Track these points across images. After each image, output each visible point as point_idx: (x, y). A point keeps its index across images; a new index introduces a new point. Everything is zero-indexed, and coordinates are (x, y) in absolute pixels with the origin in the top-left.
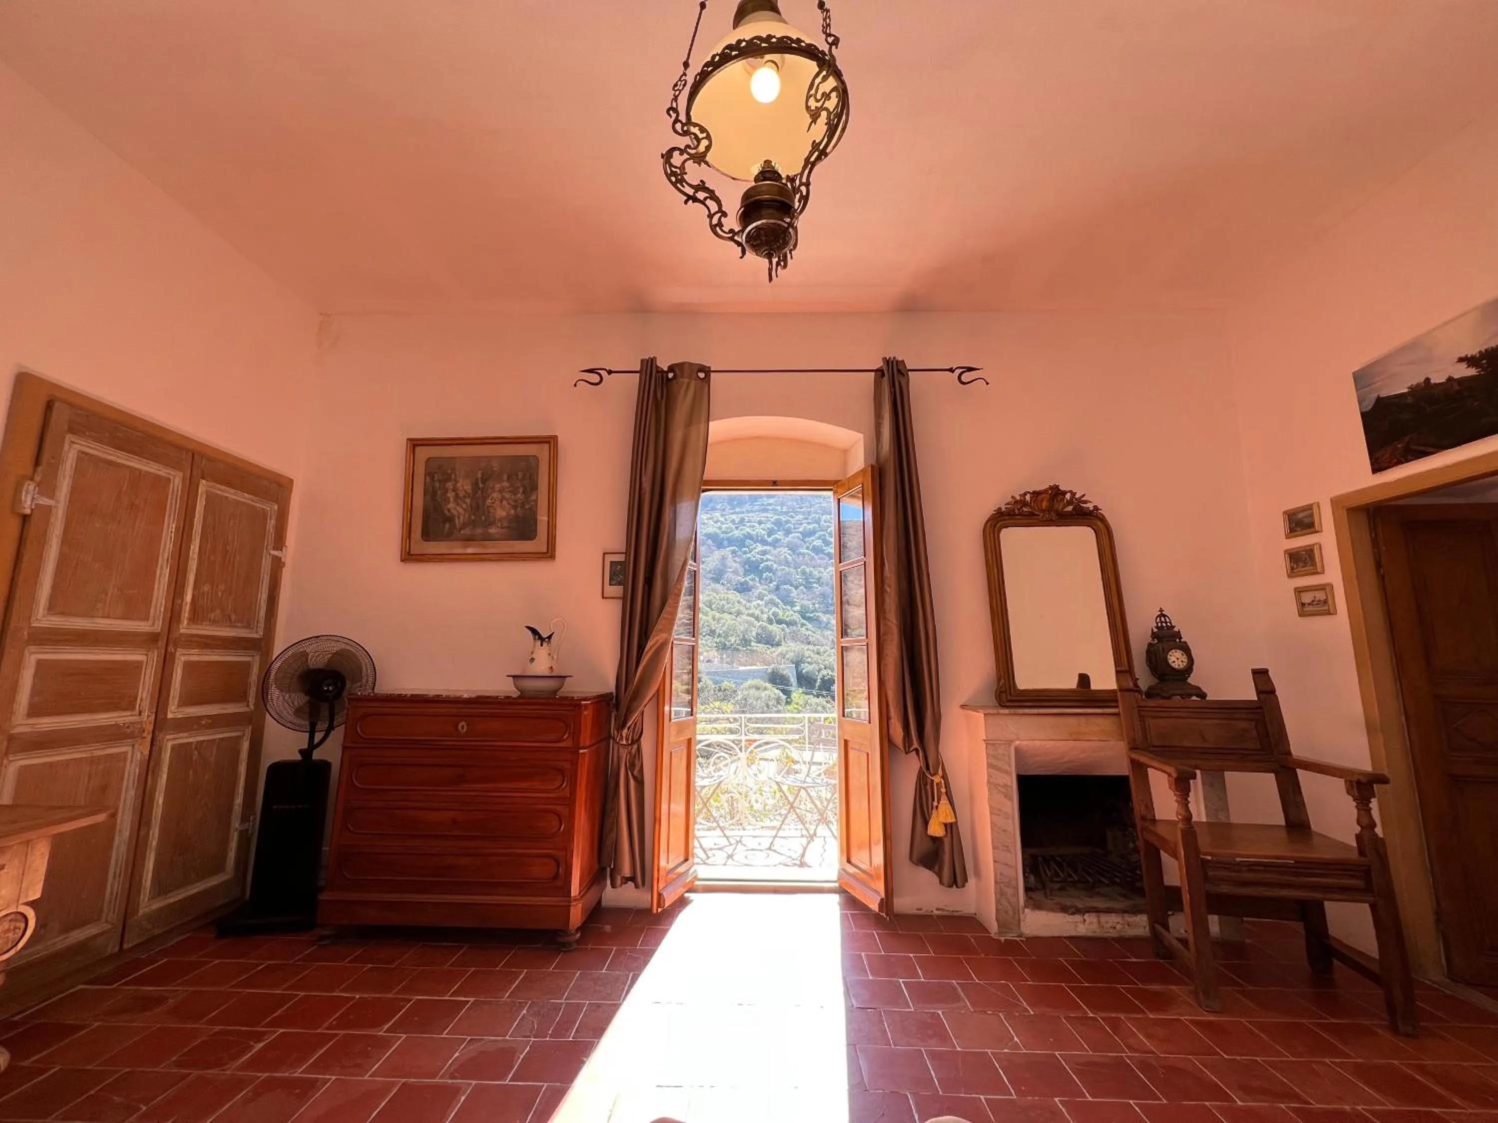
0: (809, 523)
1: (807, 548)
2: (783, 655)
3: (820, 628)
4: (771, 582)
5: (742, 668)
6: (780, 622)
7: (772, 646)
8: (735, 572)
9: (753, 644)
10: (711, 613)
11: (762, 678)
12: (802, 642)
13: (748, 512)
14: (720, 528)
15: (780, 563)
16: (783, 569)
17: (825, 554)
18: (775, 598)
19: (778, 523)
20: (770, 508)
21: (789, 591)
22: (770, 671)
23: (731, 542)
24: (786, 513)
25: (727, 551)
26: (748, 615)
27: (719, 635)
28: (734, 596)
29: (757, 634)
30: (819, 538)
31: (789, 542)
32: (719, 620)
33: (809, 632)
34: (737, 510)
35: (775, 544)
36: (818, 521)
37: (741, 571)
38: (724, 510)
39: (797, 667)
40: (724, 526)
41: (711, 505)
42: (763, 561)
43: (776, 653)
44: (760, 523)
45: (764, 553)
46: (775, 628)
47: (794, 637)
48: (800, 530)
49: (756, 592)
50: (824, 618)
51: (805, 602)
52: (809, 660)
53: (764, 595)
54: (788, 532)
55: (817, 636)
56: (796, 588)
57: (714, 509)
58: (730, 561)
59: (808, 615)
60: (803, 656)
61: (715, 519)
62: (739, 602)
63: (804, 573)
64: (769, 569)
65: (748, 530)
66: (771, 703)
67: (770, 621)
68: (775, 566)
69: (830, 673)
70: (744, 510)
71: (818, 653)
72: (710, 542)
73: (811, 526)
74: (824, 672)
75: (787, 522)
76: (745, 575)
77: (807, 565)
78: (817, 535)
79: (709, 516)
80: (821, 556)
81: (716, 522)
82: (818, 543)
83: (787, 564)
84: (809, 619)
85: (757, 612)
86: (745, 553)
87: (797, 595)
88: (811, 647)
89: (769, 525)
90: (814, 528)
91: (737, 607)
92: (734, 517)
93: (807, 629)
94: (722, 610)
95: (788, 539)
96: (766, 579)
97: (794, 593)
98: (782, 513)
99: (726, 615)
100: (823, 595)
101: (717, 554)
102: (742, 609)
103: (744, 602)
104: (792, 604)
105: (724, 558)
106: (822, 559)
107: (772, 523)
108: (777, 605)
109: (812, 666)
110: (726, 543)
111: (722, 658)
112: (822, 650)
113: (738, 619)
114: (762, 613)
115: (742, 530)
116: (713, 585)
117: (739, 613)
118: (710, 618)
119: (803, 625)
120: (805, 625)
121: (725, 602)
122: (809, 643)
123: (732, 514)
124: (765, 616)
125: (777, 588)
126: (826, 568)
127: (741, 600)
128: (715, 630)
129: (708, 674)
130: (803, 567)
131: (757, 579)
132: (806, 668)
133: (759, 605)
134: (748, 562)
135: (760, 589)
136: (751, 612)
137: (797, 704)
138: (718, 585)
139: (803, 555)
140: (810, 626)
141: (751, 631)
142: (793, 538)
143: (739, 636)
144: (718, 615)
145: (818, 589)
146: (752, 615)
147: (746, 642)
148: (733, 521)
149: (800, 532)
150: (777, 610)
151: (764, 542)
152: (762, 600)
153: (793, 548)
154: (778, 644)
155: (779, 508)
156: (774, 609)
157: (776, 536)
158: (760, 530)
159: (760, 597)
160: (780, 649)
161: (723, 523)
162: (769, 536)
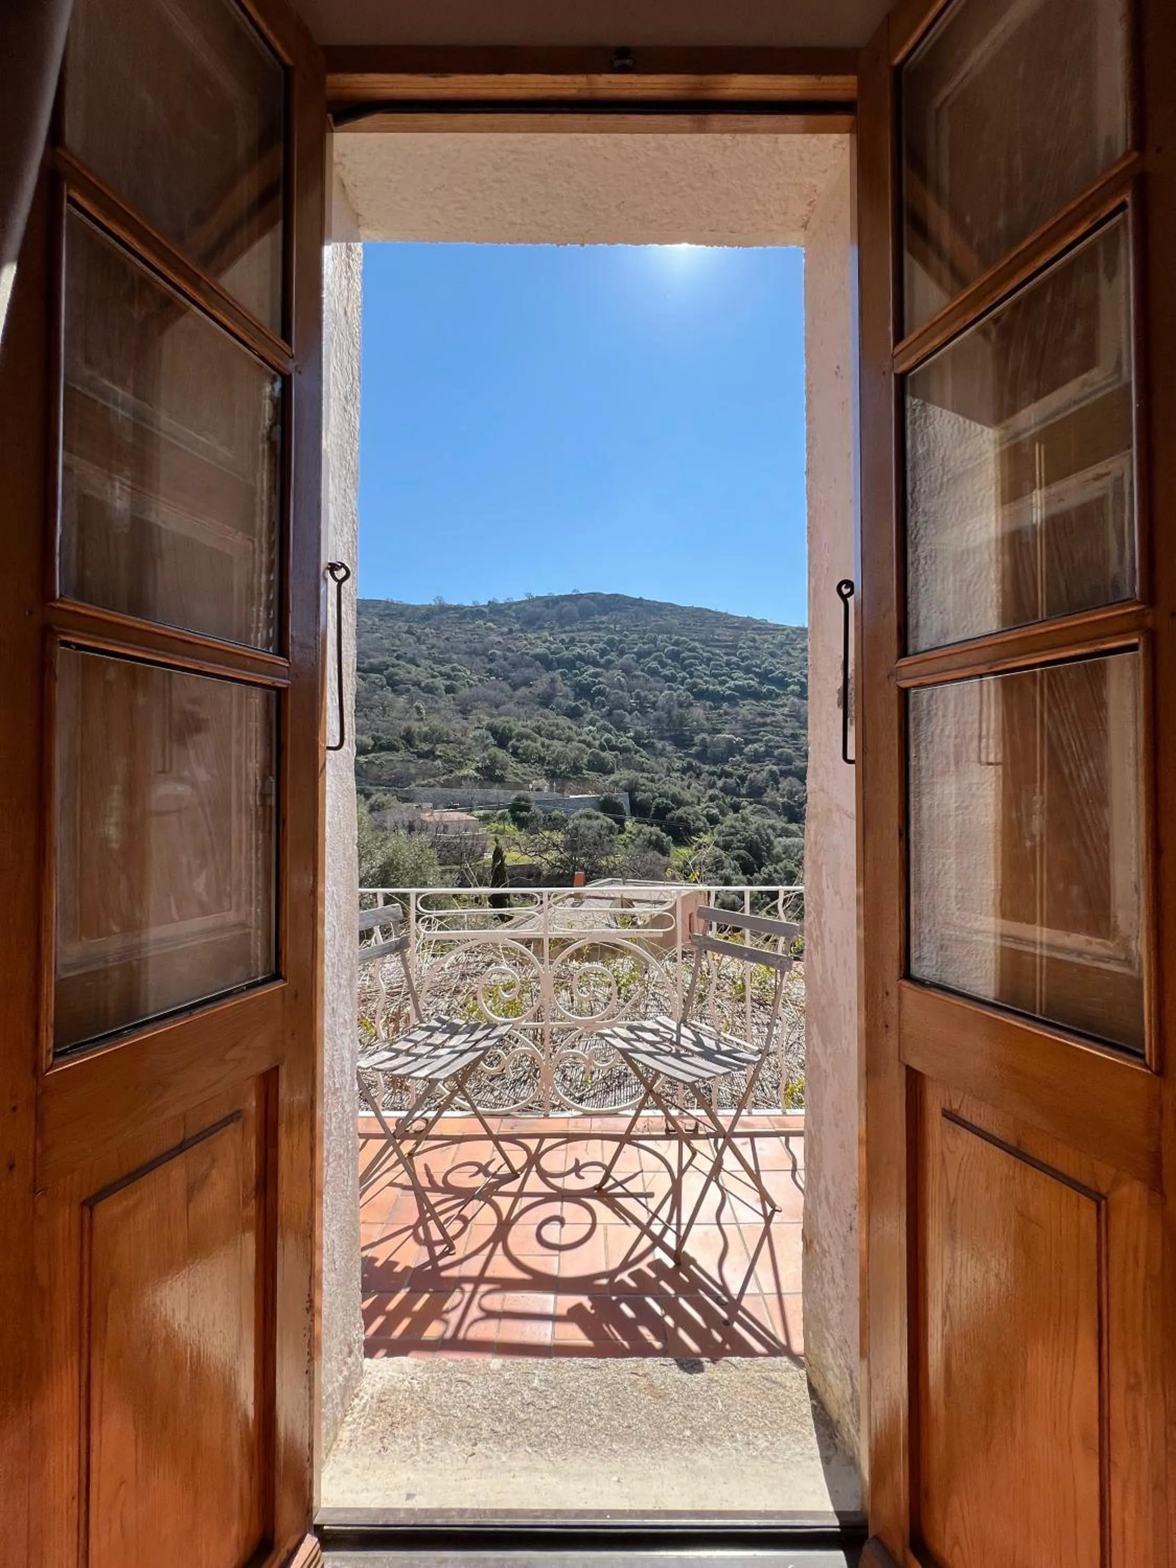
0: (644, 643)
1: (642, 670)
2: (615, 783)
3: (655, 755)
4: (604, 707)
5: (572, 797)
6: (613, 748)
7: (605, 773)
8: (565, 696)
9: (584, 771)
10: (540, 739)
11: (593, 807)
12: (636, 770)
13: (579, 631)
14: (549, 648)
15: (612, 686)
16: (617, 693)
17: (661, 677)
18: (607, 723)
19: (611, 642)
20: (603, 626)
21: (623, 717)
22: (602, 799)
23: (561, 663)
24: (620, 632)
25: (556, 674)
26: (580, 741)
27: (549, 763)
28: (564, 721)
29: (589, 761)
30: (655, 659)
31: (622, 664)
32: (548, 747)
33: (643, 759)
34: (567, 628)
35: (608, 665)
36: (654, 641)
37: (572, 695)
38: (553, 629)
39: (630, 796)
40: (552, 647)
41: (538, 623)
42: (595, 684)
43: (610, 780)
44: (592, 642)
45: (596, 675)
46: (607, 755)
47: (628, 764)
48: (636, 650)
49: (588, 717)
50: (659, 745)
51: (639, 728)
52: (643, 788)
53: (597, 720)
54: (622, 653)
55: (651, 763)
56: (630, 713)
57: (541, 628)
58: (559, 685)
59: (642, 741)
60: (637, 783)
61: (543, 639)
62: (570, 728)
63: (638, 697)
64: (601, 692)
65: (579, 650)
66: (603, 832)
67: (602, 748)
68: (608, 689)
69: (665, 801)
70: (575, 628)
71: (653, 781)
72: (538, 663)
73: (646, 647)
74: (659, 800)
75: (621, 642)
76: (576, 700)
77: (641, 688)
78: (652, 656)
79: (536, 635)
80: (657, 678)
81: (544, 642)
82: (654, 664)
83: (622, 688)
84: (644, 746)
85: (589, 738)
86: (576, 675)
87: (632, 720)
88: (645, 775)
89: (601, 645)
90: (649, 648)
91: (568, 733)
92: (563, 636)
93: (642, 757)
94: (551, 736)
95: (621, 660)
96: (598, 704)
97: (628, 718)
98: (615, 632)
99: (555, 742)
100: (658, 721)
101: (546, 677)
102: (572, 734)
103: (575, 728)
104: (626, 730)
105: (553, 681)
106: (658, 682)
107: (605, 643)
108: (609, 731)
109: (646, 795)
110: (555, 664)
111: (551, 786)
112: (657, 777)
113: (569, 745)
114: (594, 739)
115: (572, 650)
116: (541, 710)
117: (569, 740)
118: (539, 745)
119: (637, 752)
120: (639, 751)
121: (554, 728)
122: (643, 771)
123: (562, 633)
124: (597, 743)
125: (610, 713)
126: (661, 692)
127: (572, 726)
128: (544, 758)
129: (537, 802)
130: (637, 690)
131: (589, 703)
132: (640, 796)
133: (590, 731)
134: (578, 685)
135: (591, 714)
136: (582, 738)
137: (630, 833)
138: (546, 710)
139: (637, 677)
140: (644, 753)
141: (582, 759)
142: (627, 659)
143: (569, 763)
144: (547, 742)
145: (653, 714)
146: (584, 742)
147: (576, 769)
148: (562, 641)
149: (635, 653)
150: (610, 736)
151: (596, 664)
152: (594, 726)
153: (627, 670)
154: (611, 772)
155: (612, 626)
156: (607, 735)
157: (609, 657)
158: (592, 651)
159: (592, 723)
160: (612, 777)
161: (551, 643)
162: (602, 657)
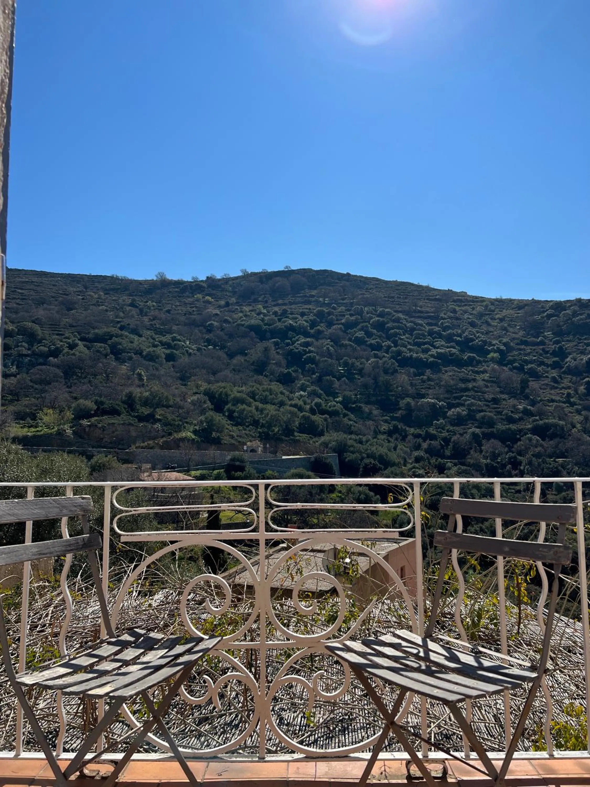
0: (351, 315)
1: (350, 340)
2: (325, 445)
3: (362, 418)
4: (314, 373)
5: (284, 457)
6: (323, 412)
7: (315, 436)
8: (278, 364)
9: (296, 434)
10: (254, 404)
11: (304, 467)
12: (345, 432)
13: (291, 304)
14: (263, 320)
15: (322, 355)
16: (326, 361)
17: (367, 345)
18: (317, 389)
19: (320, 314)
20: (313, 299)
21: (332, 383)
22: (313, 459)
23: (274, 333)
24: (329, 305)
25: (270, 343)
26: (291, 405)
27: (263, 426)
28: (276, 387)
29: (300, 424)
30: (362, 329)
31: (330, 334)
32: (262, 411)
33: (351, 422)
34: (280, 302)
35: (318, 335)
36: (360, 313)
37: (284, 362)
38: (266, 302)
39: (340, 456)
40: (266, 318)
41: (253, 297)
42: (306, 352)
43: (320, 442)
44: (303, 314)
45: (307, 344)
46: (317, 418)
47: (337, 427)
48: (343, 321)
49: (299, 383)
50: (366, 409)
51: (347, 393)
52: (352, 449)
53: (307, 386)
54: (330, 324)
55: (359, 426)
56: (339, 380)
57: (256, 301)
58: (273, 352)
59: (350, 405)
60: (345, 445)
61: (258, 311)
62: (282, 393)
63: (346, 364)
64: (311, 360)
65: (291, 322)
66: (314, 492)
67: (312, 411)
68: (317, 358)
69: (373, 462)
70: (286, 301)
71: (361, 442)
72: (253, 333)
73: (353, 318)
74: (367, 461)
75: (329, 314)
76: (288, 367)
77: (349, 356)
78: (359, 327)
79: (251, 308)
80: (363, 347)
81: (259, 314)
82: (360, 334)
83: (330, 355)
84: (352, 410)
85: (301, 403)
86: (288, 344)
87: (340, 386)
88: (353, 436)
89: (311, 317)
90: (357, 319)
91: (281, 398)
92: (276, 309)
93: (350, 420)
94: (265, 401)
95: (330, 331)
96: (309, 371)
97: (337, 384)
98: (324, 304)
99: (269, 406)
100: (365, 386)
101: (261, 346)
102: (285, 399)
103: (287, 393)
104: (335, 395)
105: (266, 350)
106: (365, 350)
107: (315, 315)
108: (319, 396)
109: (354, 456)
110: (268, 335)
111: (265, 448)
112: (364, 439)
113: (282, 409)
114: (305, 403)
115: (284, 322)
116: (256, 377)
117: (282, 404)
118: (253, 409)
119: (345, 415)
120: (347, 415)
121: (267, 393)
122: (351, 433)
123: (275, 305)
124: (308, 407)
125: (320, 379)
126: (368, 360)
127: (284, 391)
128: (258, 420)
129: (251, 462)
130: (345, 358)
131: (300, 371)
132: (349, 457)
133: (301, 396)
134: (291, 353)
135: (302, 381)
136: (293, 402)
137: (340, 492)
138: (261, 377)
139: (346, 346)
140: (352, 416)
141: (294, 421)
142: (336, 330)
143: (281, 426)
144: (260, 406)
145: (360, 380)
146: (295, 406)
147: (288, 431)
148: (275, 313)
149: (342, 324)
150: (320, 400)
151: (306, 334)
152: (304, 391)
153: (335, 340)
154: (321, 434)
155: (321, 299)
156: (317, 400)
157: (319, 327)
158: (303, 322)
159: (303, 388)
160: (323, 439)
161: (265, 315)
162: (311, 328)
